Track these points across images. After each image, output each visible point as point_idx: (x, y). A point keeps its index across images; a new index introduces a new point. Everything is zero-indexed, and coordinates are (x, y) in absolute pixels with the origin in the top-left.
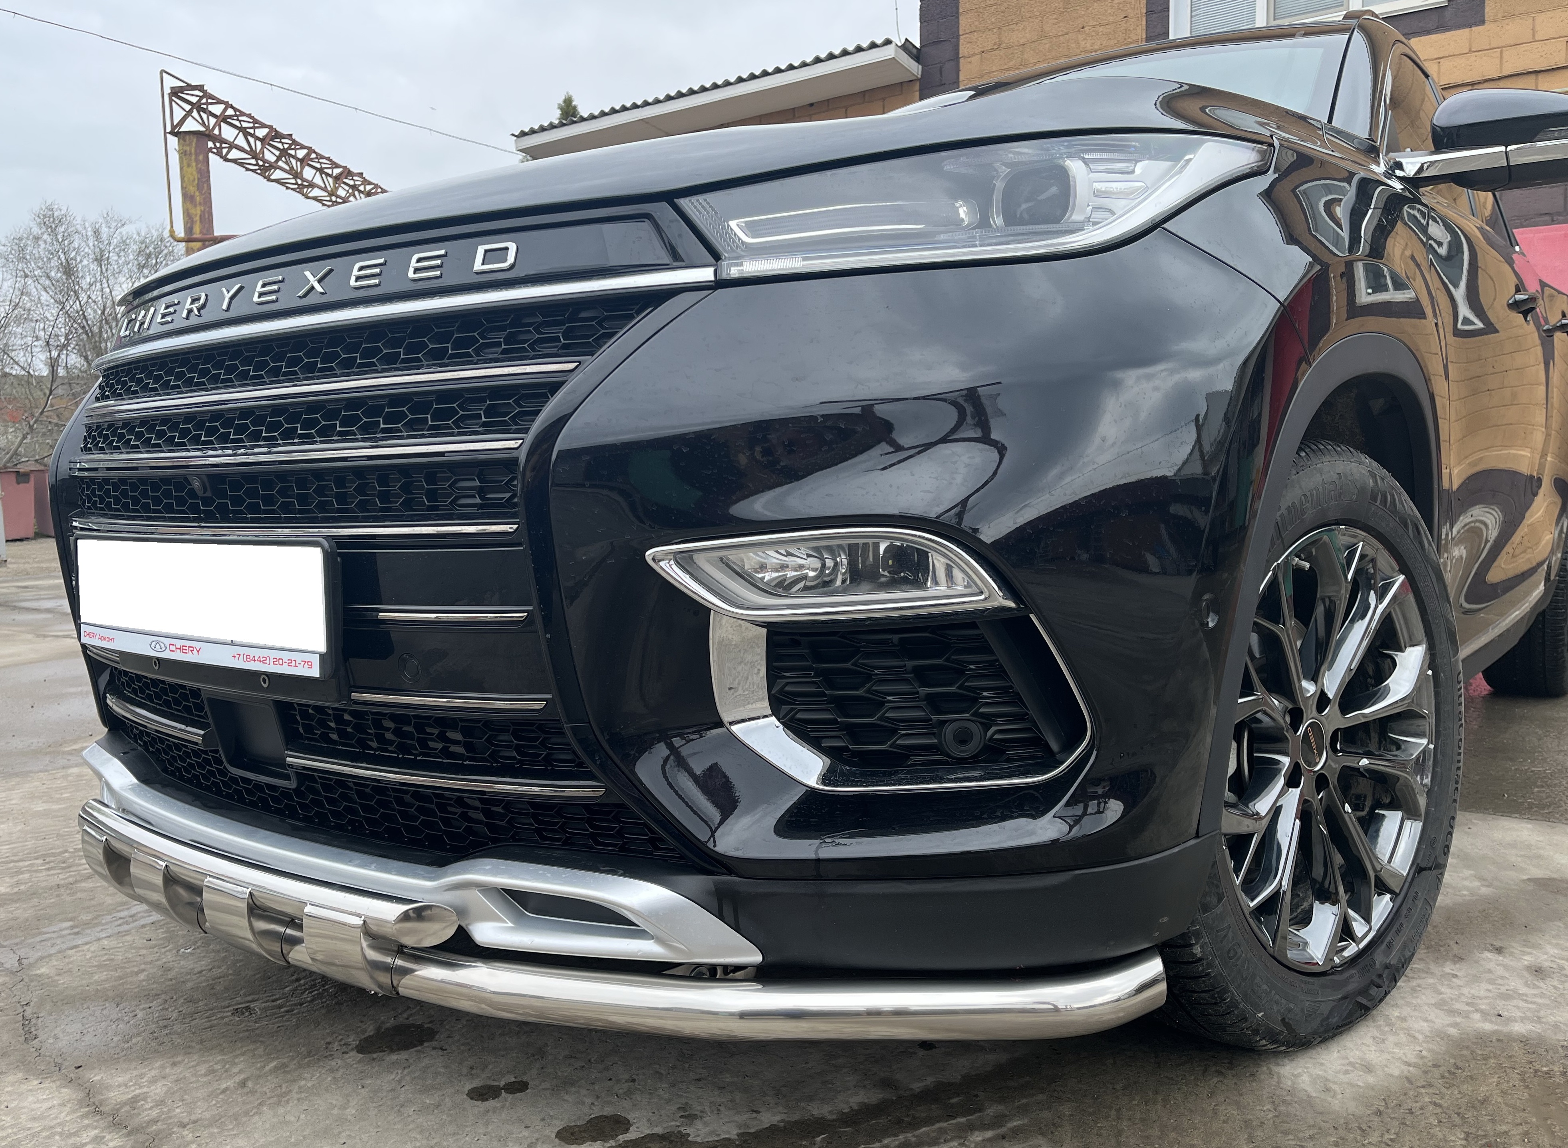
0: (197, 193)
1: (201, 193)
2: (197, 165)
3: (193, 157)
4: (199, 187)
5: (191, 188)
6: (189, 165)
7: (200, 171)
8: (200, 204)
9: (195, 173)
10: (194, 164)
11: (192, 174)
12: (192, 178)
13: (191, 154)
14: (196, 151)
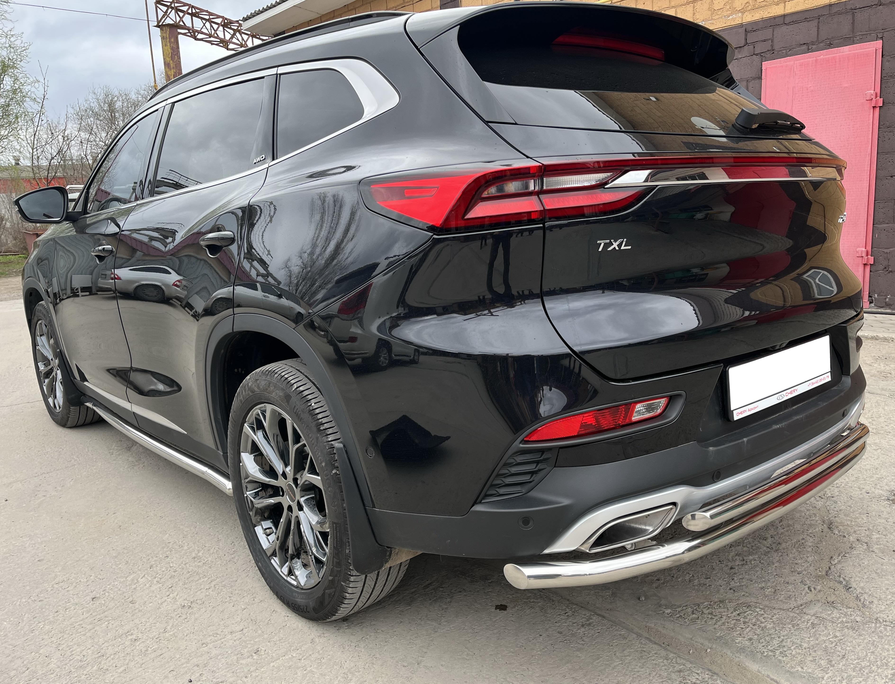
0: (171, 62)
1: (173, 61)
2: (170, 45)
3: (168, 40)
4: (172, 58)
5: (168, 59)
6: (166, 45)
7: (172, 49)
8: (173, 68)
9: (170, 50)
10: (169, 44)
11: (168, 50)
12: (168, 53)
13: (166, 38)
14: (169, 36)
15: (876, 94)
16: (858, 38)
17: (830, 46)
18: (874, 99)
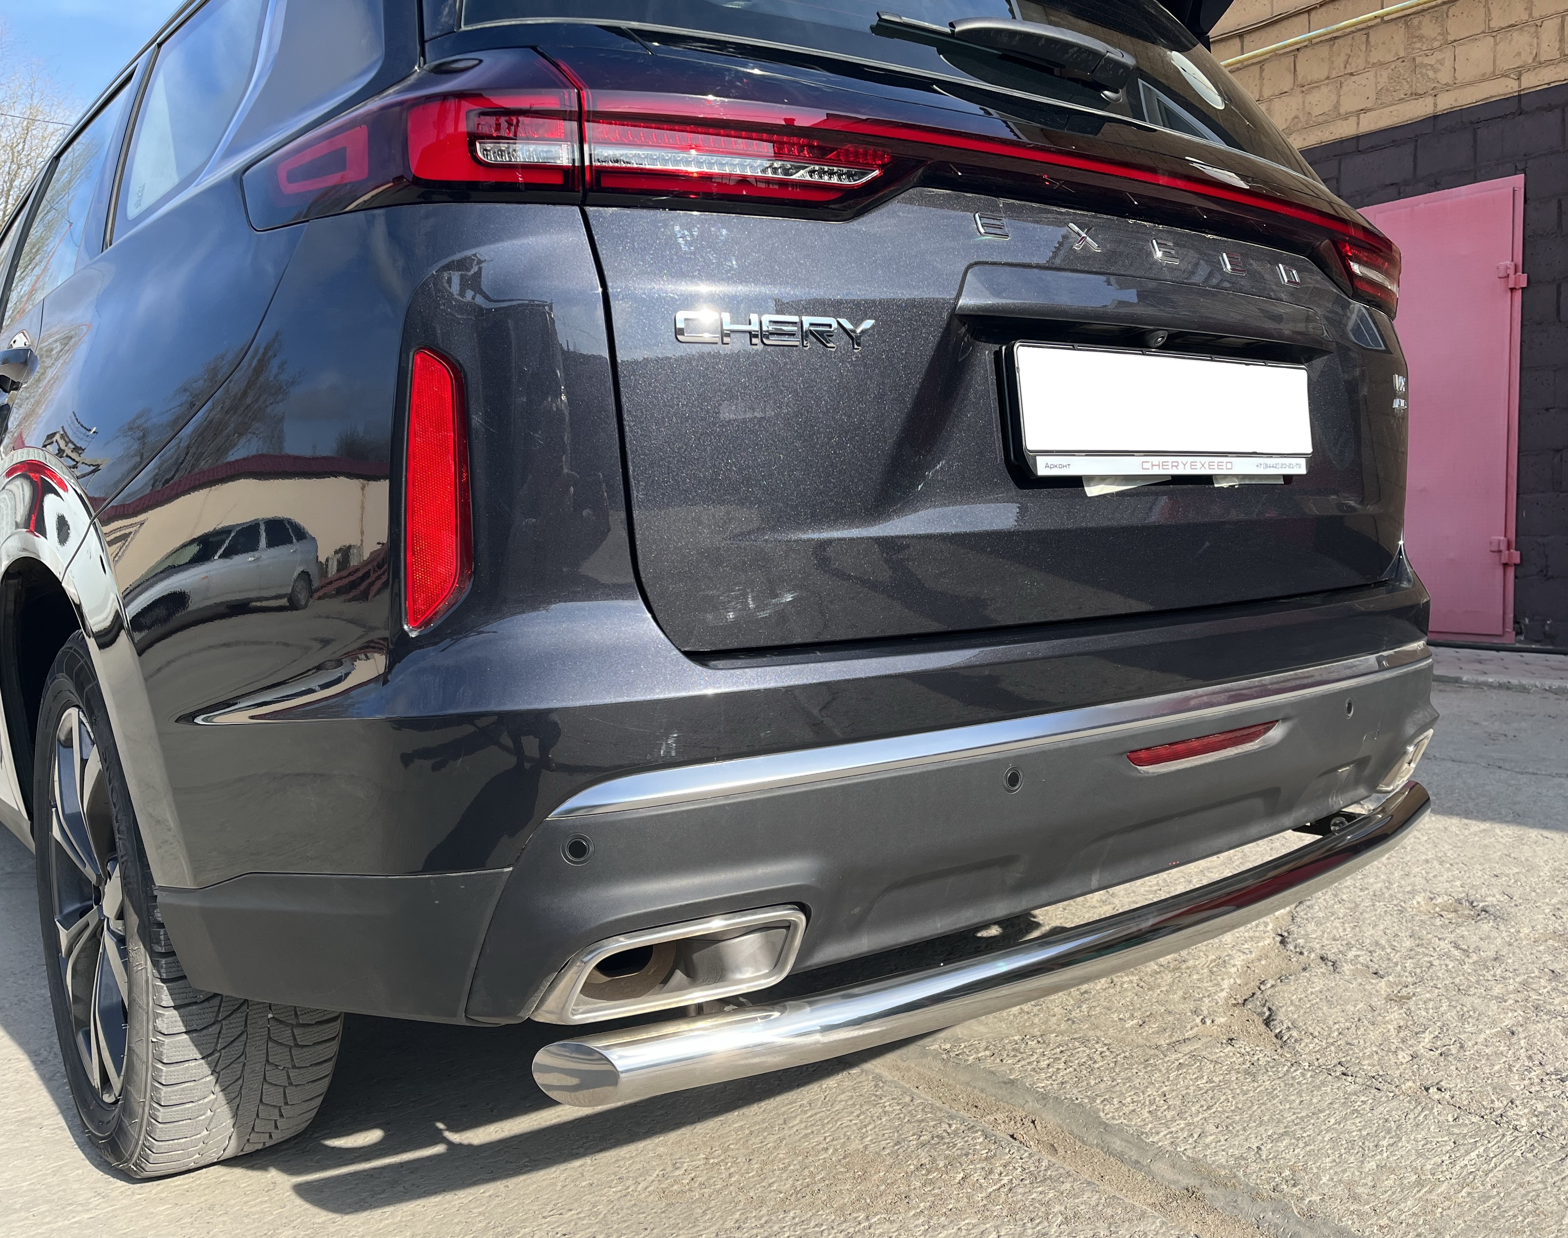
15: (1516, 266)
16: (1483, 171)
17: (1436, 186)
18: (1512, 276)
